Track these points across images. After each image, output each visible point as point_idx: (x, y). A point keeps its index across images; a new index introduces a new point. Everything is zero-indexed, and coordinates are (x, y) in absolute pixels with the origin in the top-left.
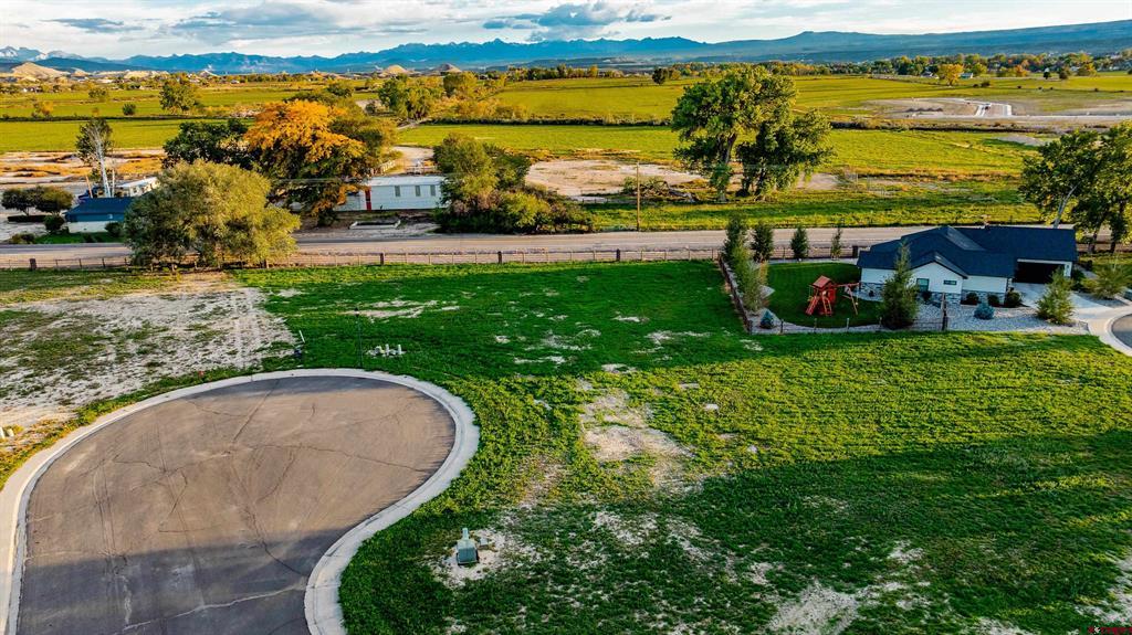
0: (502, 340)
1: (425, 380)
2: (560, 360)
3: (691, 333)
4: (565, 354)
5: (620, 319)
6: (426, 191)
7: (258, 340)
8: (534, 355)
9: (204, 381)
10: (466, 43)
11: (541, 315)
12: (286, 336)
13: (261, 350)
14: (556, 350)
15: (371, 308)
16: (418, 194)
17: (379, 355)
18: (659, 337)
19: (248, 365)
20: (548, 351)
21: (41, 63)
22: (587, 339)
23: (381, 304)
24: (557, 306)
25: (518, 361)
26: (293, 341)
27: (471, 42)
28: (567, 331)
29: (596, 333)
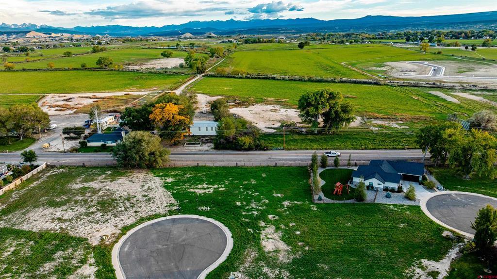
0: (238, 204)
1: (217, 220)
2: (256, 213)
3: (296, 202)
4: (258, 210)
5: (275, 195)
6: (209, 129)
7: (165, 202)
8: (248, 211)
9: (153, 219)
10: (218, 21)
11: (250, 193)
12: (173, 201)
13: (166, 206)
14: (254, 208)
15: (197, 188)
16: (207, 130)
17: (202, 209)
18: (286, 203)
19: (164, 212)
20: (252, 209)
21: (37, 30)
22: (264, 204)
23: (200, 186)
24: (255, 188)
25: (244, 213)
26: (175, 203)
27: (220, 20)
28: (258, 200)
29: (267, 201)
